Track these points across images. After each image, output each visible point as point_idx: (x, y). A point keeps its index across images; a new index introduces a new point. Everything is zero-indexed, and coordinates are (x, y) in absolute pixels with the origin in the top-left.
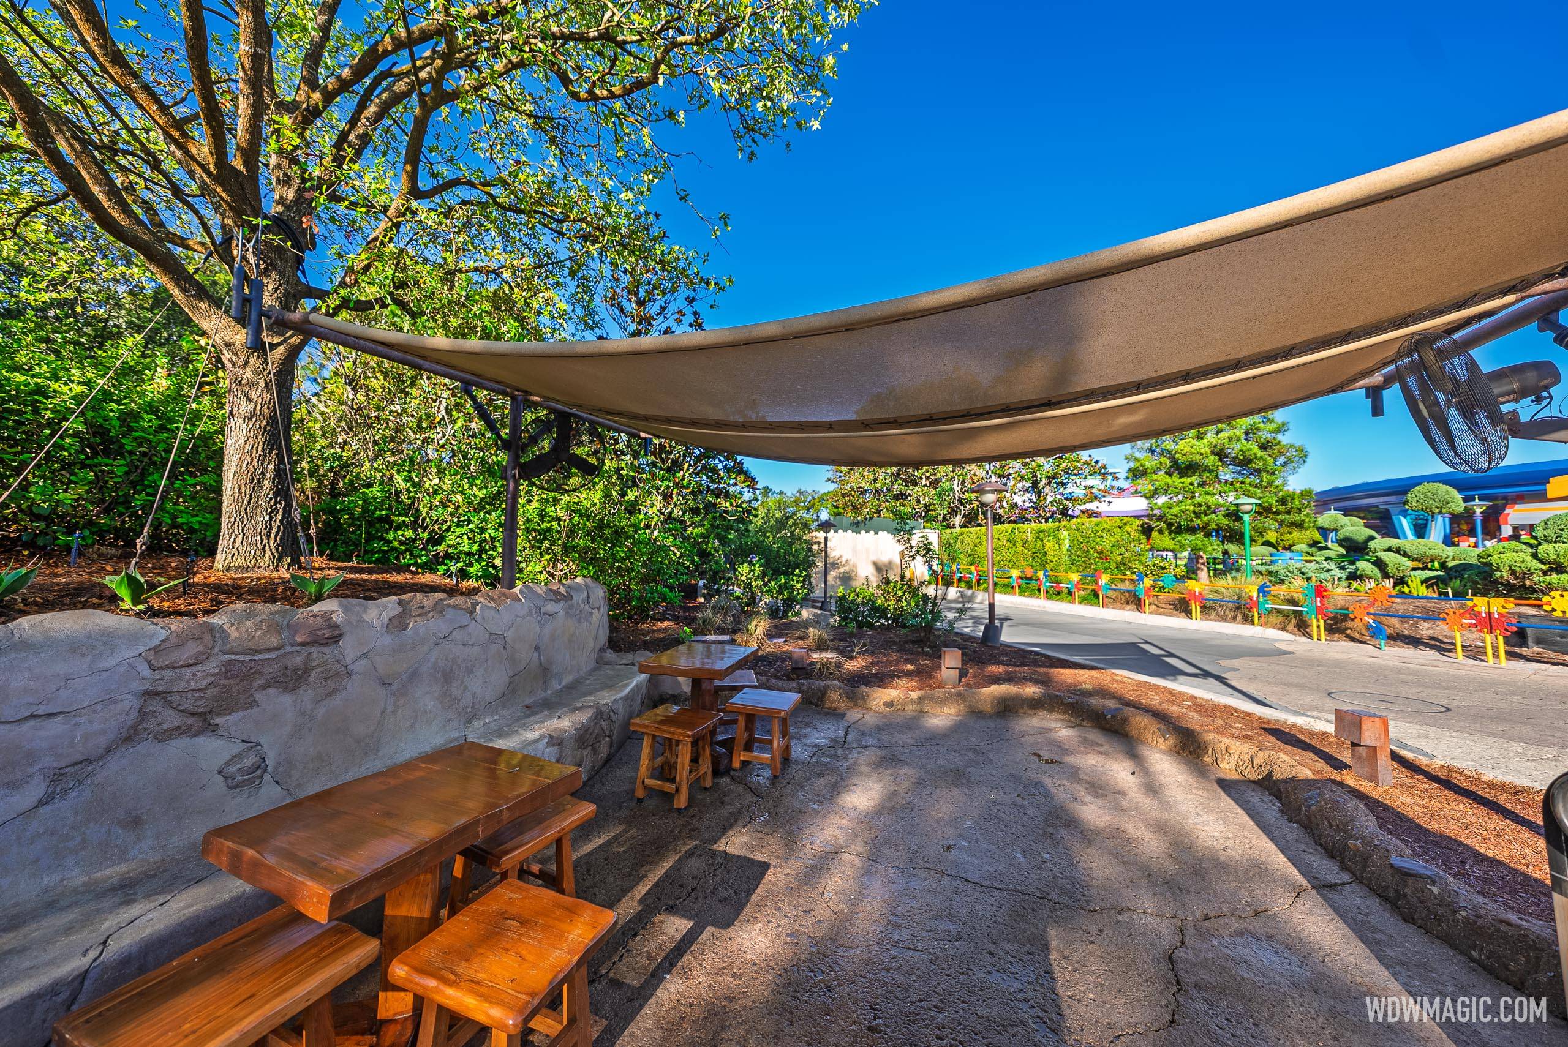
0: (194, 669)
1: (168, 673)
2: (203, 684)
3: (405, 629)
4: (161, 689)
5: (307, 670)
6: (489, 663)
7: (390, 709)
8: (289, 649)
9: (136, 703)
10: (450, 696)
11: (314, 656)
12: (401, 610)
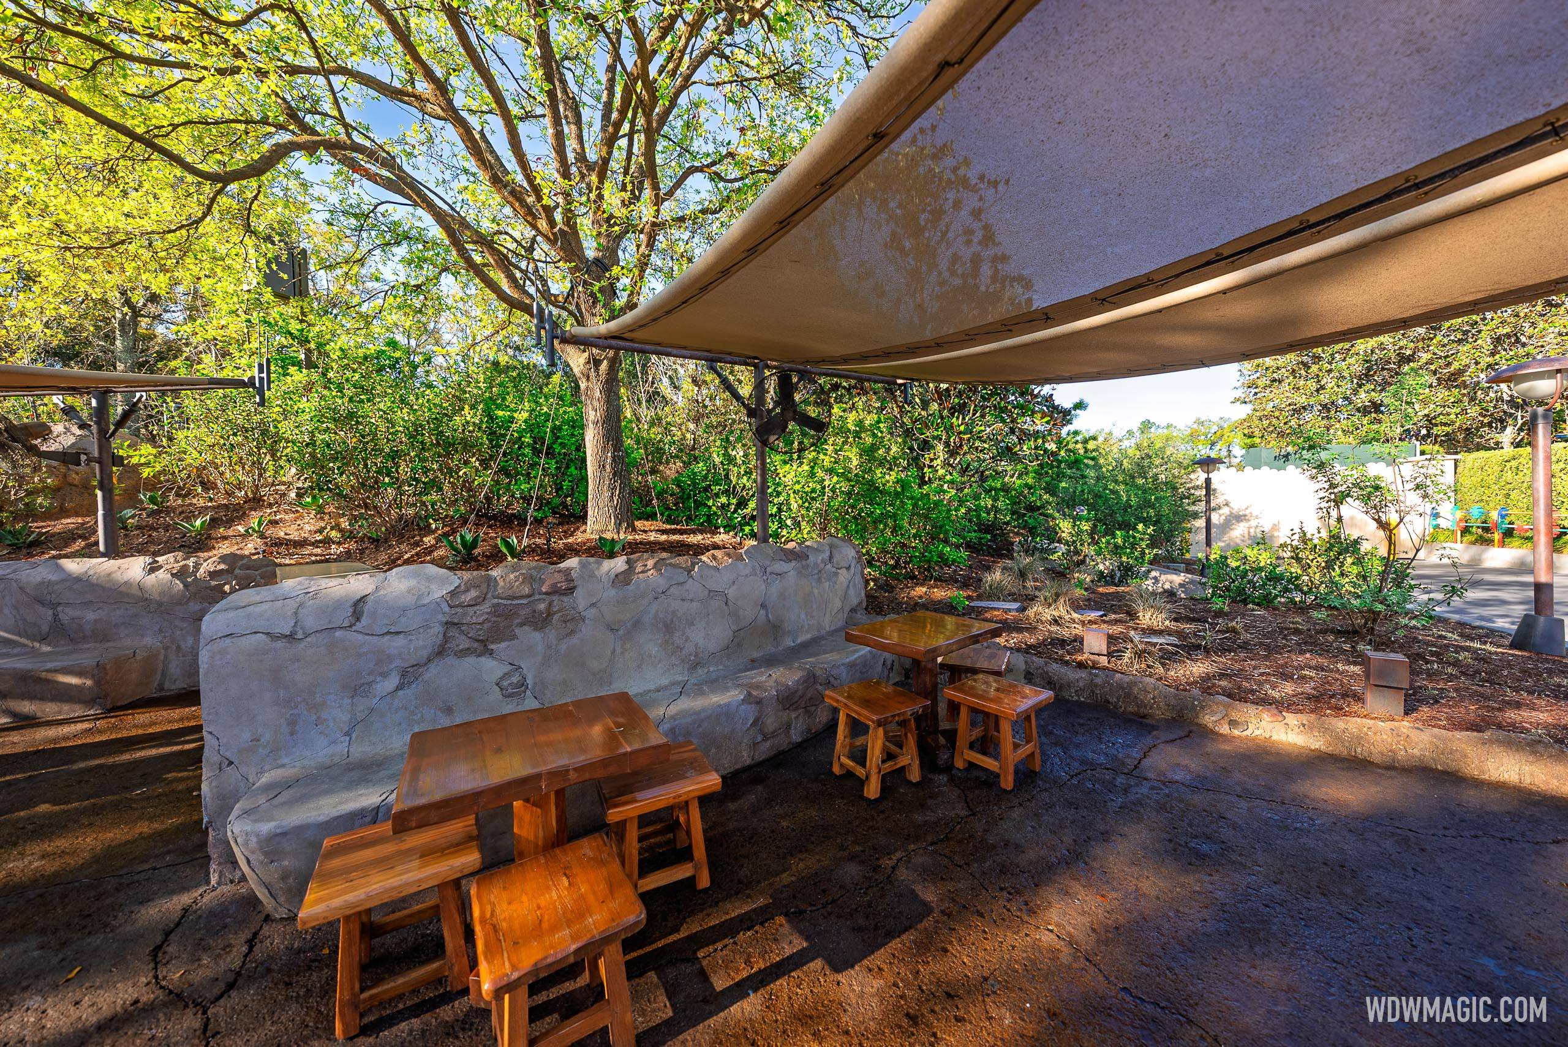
0: (475, 608)
1: (460, 610)
2: (481, 620)
3: (628, 584)
4: (456, 621)
5: (550, 614)
6: (711, 617)
7: (618, 651)
8: (537, 597)
9: (441, 629)
10: (673, 643)
11: (555, 603)
12: (627, 567)
